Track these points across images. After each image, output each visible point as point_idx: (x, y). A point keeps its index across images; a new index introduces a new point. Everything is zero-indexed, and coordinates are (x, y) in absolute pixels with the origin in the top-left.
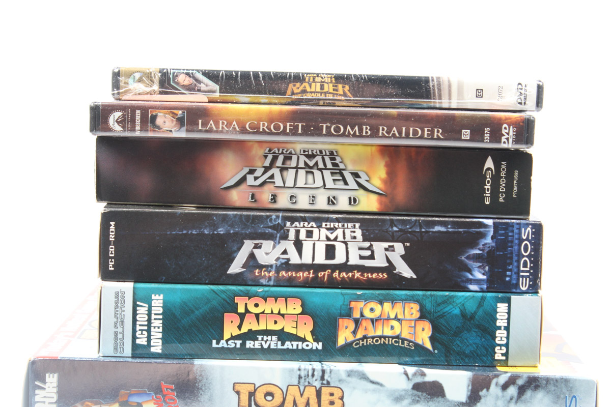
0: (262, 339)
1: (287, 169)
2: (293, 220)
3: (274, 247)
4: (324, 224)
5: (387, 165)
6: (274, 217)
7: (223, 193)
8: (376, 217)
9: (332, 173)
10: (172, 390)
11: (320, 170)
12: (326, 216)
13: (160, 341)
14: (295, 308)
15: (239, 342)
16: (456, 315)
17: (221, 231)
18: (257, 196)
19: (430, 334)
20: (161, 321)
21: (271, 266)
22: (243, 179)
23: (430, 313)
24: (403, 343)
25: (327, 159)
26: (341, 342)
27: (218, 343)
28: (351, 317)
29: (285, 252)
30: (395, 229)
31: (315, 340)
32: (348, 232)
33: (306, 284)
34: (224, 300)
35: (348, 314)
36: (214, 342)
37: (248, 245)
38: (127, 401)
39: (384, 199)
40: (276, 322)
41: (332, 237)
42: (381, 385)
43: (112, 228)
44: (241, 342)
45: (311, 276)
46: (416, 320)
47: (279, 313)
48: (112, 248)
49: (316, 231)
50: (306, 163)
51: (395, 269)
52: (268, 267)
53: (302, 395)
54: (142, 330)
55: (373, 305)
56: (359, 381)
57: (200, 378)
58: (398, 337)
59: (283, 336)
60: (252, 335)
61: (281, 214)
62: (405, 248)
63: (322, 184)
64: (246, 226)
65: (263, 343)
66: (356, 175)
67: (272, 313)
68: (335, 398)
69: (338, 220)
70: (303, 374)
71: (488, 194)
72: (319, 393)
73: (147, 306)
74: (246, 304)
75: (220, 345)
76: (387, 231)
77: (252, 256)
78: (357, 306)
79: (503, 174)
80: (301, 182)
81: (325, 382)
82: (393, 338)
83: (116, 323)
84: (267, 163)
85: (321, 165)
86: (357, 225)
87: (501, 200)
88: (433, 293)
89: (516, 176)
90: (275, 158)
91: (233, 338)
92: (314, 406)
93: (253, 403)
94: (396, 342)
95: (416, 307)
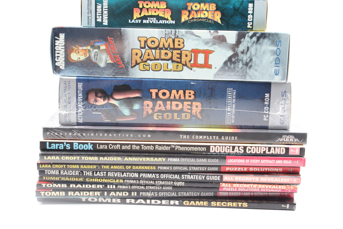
0: (150, 19)
10: (112, 40)
13: (107, 20)
14: (163, 6)
15: (140, 21)
16: (231, 9)
19: (220, 17)
20: (107, 12)
23: (220, 8)
24: (209, 21)
26: (183, 20)
27: (131, 21)
28: (187, 9)
31: (172, 20)
34: (134, 2)
35: (186, 8)
36: (130, 20)
38: (94, 45)
40: (155, 12)
44: (141, 20)
46: (214, 11)
47: (157, 8)
53: (166, 42)
54: (99, 15)
55: (196, 4)
56: (190, 35)
57: (124, 35)
58: (207, 18)
59: (158, 18)
60: (145, 17)
65: (150, 21)
67: (154, 8)
68: (181, 43)
70: (167, 33)
72: (174, 41)
73: (101, 5)
74: (143, 4)
75: (132, 22)
78: (190, 5)
81: (176, 36)
82: (205, 18)
83: (88, 12)
91: (137, 19)
92: (172, 46)
93: (146, 45)
94: (206, 20)
95: (214, 5)
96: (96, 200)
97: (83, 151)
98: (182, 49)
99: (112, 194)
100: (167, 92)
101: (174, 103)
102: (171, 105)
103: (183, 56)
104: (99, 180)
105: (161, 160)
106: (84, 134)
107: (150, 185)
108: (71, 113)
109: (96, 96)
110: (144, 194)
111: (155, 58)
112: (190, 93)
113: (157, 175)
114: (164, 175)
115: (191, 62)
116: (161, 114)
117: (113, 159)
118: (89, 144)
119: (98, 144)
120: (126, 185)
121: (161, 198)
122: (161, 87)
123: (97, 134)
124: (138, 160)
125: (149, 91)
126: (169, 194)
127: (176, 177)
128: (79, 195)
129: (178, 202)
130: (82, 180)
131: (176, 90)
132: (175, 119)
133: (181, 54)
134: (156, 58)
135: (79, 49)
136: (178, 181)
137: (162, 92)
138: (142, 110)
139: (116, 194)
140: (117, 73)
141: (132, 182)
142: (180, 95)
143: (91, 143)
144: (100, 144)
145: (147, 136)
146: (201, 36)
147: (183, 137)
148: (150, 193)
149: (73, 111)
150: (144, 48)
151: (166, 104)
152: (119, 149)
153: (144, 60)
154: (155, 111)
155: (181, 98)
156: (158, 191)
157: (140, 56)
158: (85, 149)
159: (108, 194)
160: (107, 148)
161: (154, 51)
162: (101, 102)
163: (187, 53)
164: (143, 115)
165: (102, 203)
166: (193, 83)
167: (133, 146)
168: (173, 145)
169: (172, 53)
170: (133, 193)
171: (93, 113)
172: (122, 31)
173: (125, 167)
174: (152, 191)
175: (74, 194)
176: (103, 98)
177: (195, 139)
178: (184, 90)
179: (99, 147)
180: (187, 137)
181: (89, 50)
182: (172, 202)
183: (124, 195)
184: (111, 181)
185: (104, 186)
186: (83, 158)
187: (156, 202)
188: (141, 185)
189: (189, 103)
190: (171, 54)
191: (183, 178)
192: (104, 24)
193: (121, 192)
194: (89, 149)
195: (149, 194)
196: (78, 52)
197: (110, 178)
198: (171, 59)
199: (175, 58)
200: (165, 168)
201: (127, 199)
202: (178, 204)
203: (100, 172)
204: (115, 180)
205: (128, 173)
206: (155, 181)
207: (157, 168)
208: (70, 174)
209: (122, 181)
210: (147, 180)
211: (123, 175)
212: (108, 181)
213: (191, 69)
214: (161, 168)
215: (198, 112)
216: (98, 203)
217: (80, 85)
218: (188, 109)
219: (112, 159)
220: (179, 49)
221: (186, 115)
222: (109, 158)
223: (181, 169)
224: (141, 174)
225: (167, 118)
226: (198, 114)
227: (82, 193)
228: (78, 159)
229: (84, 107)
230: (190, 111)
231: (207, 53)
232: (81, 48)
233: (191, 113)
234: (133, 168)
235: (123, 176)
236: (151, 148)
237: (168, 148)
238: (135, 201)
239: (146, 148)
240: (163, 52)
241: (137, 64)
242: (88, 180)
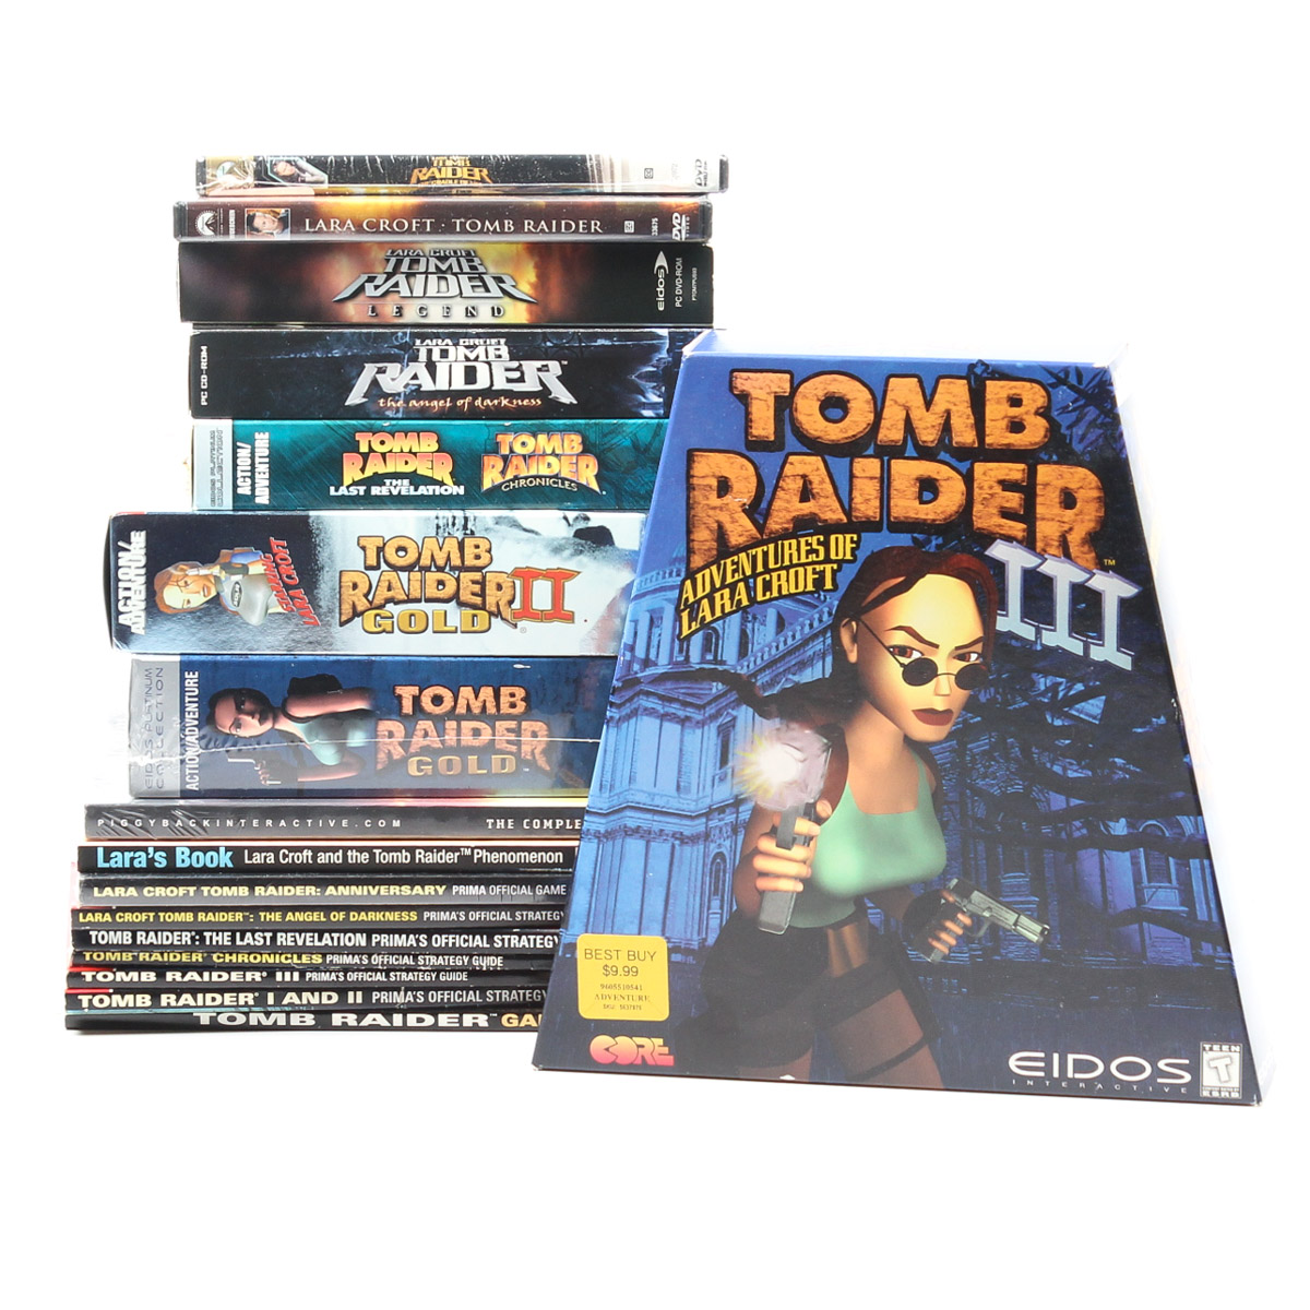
0: (391, 484)
1: (414, 274)
2: (423, 337)
3: (402, 370)
4: (461, 341)
5: (537, 266)
6: (400, 334)
7: (337, 306)
8: (525, 331)
9: (470, 279)
10: (283, 547)
11: (455, 274)
12: (465, 331)
13: (267, 489)
14: (429, 444)
15: (362, 489)
16: (626, 447)
17: (336, 353)
18: (379, 310)
19: (595, 472)
20: (267, 466)
21: (399, 394)
22: (361, 289)
23: (594, 445)
25: (463, 260)
26: (487, 485)
27: (337, 490)
28: (497, 453)
29: (415, 377)
30: (549, 344)
31: (455, 484)
32: (490, 349)
33: (443, 415)
34: (343, 437)
35: (495, 450)
36: (332, 489)
37: (370, 370)
38: (230, 563)
39: (534, 307)
40: (406, 463)
41: (472, 356)
42: (537, 533)
43: (204, 354)
44: (365, 488)
45: (448, 405)
46: (578, 455)
47: (410, 452)
48: (204, 379)
49: (452, 350)
50: (437, 267)
51: (550, 393)
52: (394, 396)
53: (441, 549)
54: (244, 477)
55: (525, 438)
56: (509, 529)
57: (317, 532)
58: (556, 476)
59: (416, 479)
60: (378, 479)
61: (408, 331)
62: (562, 366)
63: (458, 292)
64: (367, 347)
65: (392, 488)
66: (499, 280)
67: (402, 451)
68: (482, 551)
69: (478, 336)
70: (442, 522)
71: (661, 297)
72: (461, 546)
73: (249, 447)
74: (370, 441)
75: (340, 493)
76: (539, 347)
77: (375, 383)
78: (506, 440)
79: (678, 273)
80: (432, 291)
81: (468, 532)
82: (551, 477)
83: (212, 469)
84: (390, 269)
85: (456, 269)
86: (503, 341)
87: (678, 305)
88: (597, 421)
89: (694, 276)
90: (399, 263)
91: (355, 483)
92: (456, 561)
93: (382, 560)
94: (554, 482)
95: (577, 439)
96: (241, 1019)
97: (205, 870)
98: (486, 570)
99: (291, 998)
100: (447, 695)
101: (467, 725)
102: (459, 731)
103: (490, 589)
104: (252, 956)
105: (433, 893)
106: (206, 823)
107: (401, 970)
108: (166, 762)
109: (239, 710)
110: (384, 997)
111: (408, 596)
112: (512, 696)
113: (423, 937)
114: (444, 936)
115: (513, 606)
116: (429, 760)
117: (292, 893)
118: (222, 850)
119: (246, 852)
120: (331, 972)
121: (435, 1010)
122: (428, 680)
123: (243, 821)
124: (365, 893)
125: (394, 693)
126: (460, 996)
127: (479, 941)
128: (192, 1003)
129: (486, 1017)
130: (200, 960)
131: (470, 688)
132: (470, 772)
133: (483, 583)
134: (411, 597)
135: (187, 575)
136: (483, 955)
137: (432, 694)
138: (373, 748)
139: (300, 998)
140: (298, 642)
141: (347, 960)
142: (485, 701)
143: (228, 849)
144: (252, 850)
145: (389, 824)
146: (539, 531)
147: (495, 824)
148: (402, 993)
149: (171, 756)
150: (377, 567)
151: (445, 729)
152: (310, 862)
153: (377, 602)
154: (412, 750)
155: (488, 712)
156: (426, 989)
157: (365, 591)
158: (209, 865)
159: (278, 1000)
160: (273, 861)
161: (404, 575)
162: (252, 727)
163: (502, 579)
164: (376, 763)
165: (260, 1028)
166: (521, 666)
167: (349, 853)
168: (468, 847)
169: (458, 580)
170: (351, 994)
171: (230, 760)
172: (310, 521)
173: (327, 916)
174: (411, 987)
175: (177, 1000)
176: (258, 716)
177: (532, 830)
178: (496, 686)
179: (250, 858)
180: (506, 823)
181: (217, 578)
182: (468, 1019)
183: (325, 1001)
184: (287, 958)
185: (265, 974)
186: (205, 889)
187: (420, 1020)
188: (377, 971)
189: (513, 724)
190: (455, 582)
191: (498, 944)
192: (258, 500)
193: (317, 994)
194: (222, 865)
195: (399, 998)
196: (186, 582)
197: (285, 950)
198: (456, 597)
199: (465, 596)
200: (444, 916)
201: (334, 1015)
202: (486, 1024)
203: (253, 932)
204: (300, 958)
205: (335, 935)
206: (415, 957)
207: (420, 916)
208: (165, 942)
209: (317, 959)
210: (393, 955)
211: (320, 940)
212: (277, 961)
213: (515, 626)
214: (433, 915)
215: (537, 751)
216: (246, 1028)
217: (192, 679)
218: (508, 742)
219: (289, 891)
220: (478, 569)
221: (503, 760)
222: (280, 888)
223: (489, 916)
224: (374, 936)
225: (448, 771)
226: (537, 757)
227: (200, 996)
228: (192, 894)
229: (204, 742)
230: (514, 748)
231: (559, 578)
232: (192, 572)
233: (517, 755)
234: (352, 919)
235: (323, 944)
236: (403, 858)
237: (450, 858)
238: (359, 1021)
239: (389, 858)
240: (432, 577)
241: (356, 614)
242: (219, 958)
